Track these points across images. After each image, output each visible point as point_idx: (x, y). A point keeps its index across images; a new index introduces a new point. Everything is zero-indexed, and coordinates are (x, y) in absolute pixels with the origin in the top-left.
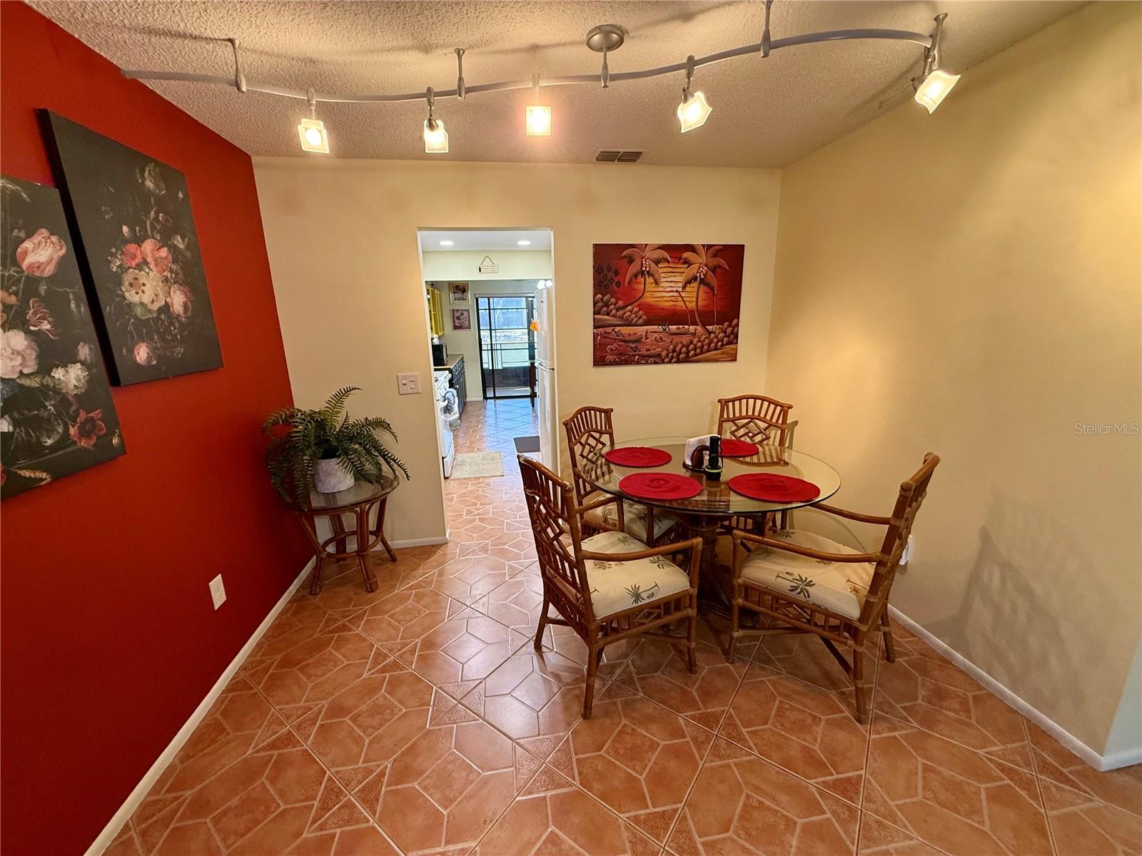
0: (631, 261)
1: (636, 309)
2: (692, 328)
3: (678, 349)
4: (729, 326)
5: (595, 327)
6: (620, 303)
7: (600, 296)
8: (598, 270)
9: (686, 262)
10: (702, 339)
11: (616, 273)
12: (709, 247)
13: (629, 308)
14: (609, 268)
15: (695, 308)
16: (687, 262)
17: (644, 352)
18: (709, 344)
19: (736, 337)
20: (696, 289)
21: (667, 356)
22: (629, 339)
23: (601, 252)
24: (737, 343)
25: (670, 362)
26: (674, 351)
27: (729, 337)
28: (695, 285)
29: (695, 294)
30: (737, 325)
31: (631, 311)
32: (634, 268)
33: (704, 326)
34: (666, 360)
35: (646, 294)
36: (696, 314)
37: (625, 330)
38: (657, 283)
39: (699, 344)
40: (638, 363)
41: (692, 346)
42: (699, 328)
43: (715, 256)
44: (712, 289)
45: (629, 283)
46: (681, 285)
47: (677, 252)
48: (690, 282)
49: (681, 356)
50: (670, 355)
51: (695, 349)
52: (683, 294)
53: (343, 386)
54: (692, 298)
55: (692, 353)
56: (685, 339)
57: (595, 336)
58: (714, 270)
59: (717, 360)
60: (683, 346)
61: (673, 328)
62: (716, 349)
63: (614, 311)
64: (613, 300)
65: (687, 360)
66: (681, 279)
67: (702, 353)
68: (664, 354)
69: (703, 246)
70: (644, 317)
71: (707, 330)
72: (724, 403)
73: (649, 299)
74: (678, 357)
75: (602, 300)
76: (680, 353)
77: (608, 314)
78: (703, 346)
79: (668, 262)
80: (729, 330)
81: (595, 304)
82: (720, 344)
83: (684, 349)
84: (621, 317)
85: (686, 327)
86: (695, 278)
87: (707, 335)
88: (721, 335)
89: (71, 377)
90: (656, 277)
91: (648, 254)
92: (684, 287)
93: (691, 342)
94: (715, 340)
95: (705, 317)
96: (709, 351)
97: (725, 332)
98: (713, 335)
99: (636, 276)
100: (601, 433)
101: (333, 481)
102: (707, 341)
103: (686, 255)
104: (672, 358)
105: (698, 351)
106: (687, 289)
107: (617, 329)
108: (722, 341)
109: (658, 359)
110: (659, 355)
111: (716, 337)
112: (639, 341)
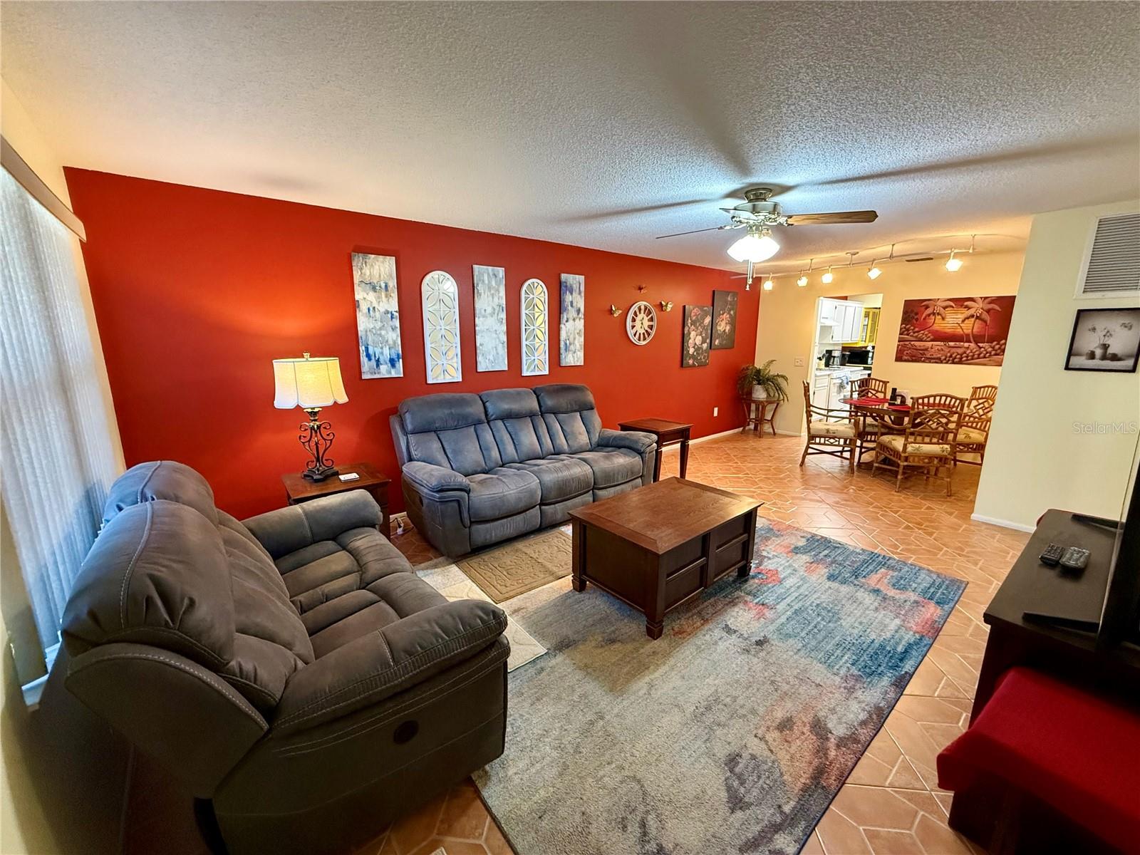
0: (927, 307)
1: (926, 333)
2: (966, 345)
3: (954, 356)
4: (998, 344)
5: (899, 341)
6: (917, 329)
7: (904, 326)
8: (905, 312)
9: (966, 307)
10: (974, 351)
11: (917, 314)
12: (986, 298)
13: (922, 332)
14: (912, 311)
15: (971, 333)
16: (968, 308)
17: (928, 356)
18: (979, 355)
19: (1003, 351)
20: (973, 322)
21: (945, 359)
22: (919, 348)
23: (909, 304)
24: (1003, 355)
25: (947, 363)
26: (951, 356)
27: (996, 351)
28: (973, 319)
29: (971, 325)
30: (1005, 344)
31: (923, 334)
32: (929, 311)
33: (976, 344)
34: (944, 361)
35: (935, 325)
36: (971, 336)
37: (917, 344)
38: (943, 319)
39: (971, 354)
40: (924, 362)
41: (965, 355)
42: (973, 345)
43: (990, 303)
44: (985, 322)
45: (924, 319)
46: (961, 320)
47: (960, 302)
48: (968, 318)
49: (956, 360)
50: (947, 359)
51: (967, 357)
52: (961, 325)
53: (771, 359)
54: (969, 327)
55: (964, 359)
56: (960, 351)
57: (898, 345)
58: (988, 311)
59: (985, 365)
60: (958, 354)
61: (952, 344)
62: (985, 357)
63: (912, 334)
64: (912, 328)
65: (960, 362)
66: (961, 317)
67: (972, 359)
68: (943, 358)
69: (981, 298)
70: (932, 337)
71: (979, 346)
72: (976, 389)
73: (936, 327)
74: (953, 360)
75: (905, 328)
76: (955, 358)
77: (908, 335)
78: (974, 355)
79: (953, 307)
80: (997, 347)
81: (901, 329)
82: (988, 354)
83: (958, 356)
84: (916, 337)
85: (962, 343)
86: (973, 316)
87: (978, 349)
88: (990, 349)
89: (705, 346)
90: (943, 315)
91: (939, 303)
92: (963, 321)
93: (965, 353)
94: (985, 352)
95: (978, 339)
96: (978, 358)
97: (993, 348)
98: (983, 349)
99: (929, 315)
100: (877, 391)
101: (758, 393)
102: (977, 353)
103: (966, 303)
104: (949, 360)
105: (969, 358)
106: (965, 322)
107: (912, 343)
108: (990, 353)
109: (939, 361)
110: (939, 359)
111: (985, 350)
112: (926, 350)
